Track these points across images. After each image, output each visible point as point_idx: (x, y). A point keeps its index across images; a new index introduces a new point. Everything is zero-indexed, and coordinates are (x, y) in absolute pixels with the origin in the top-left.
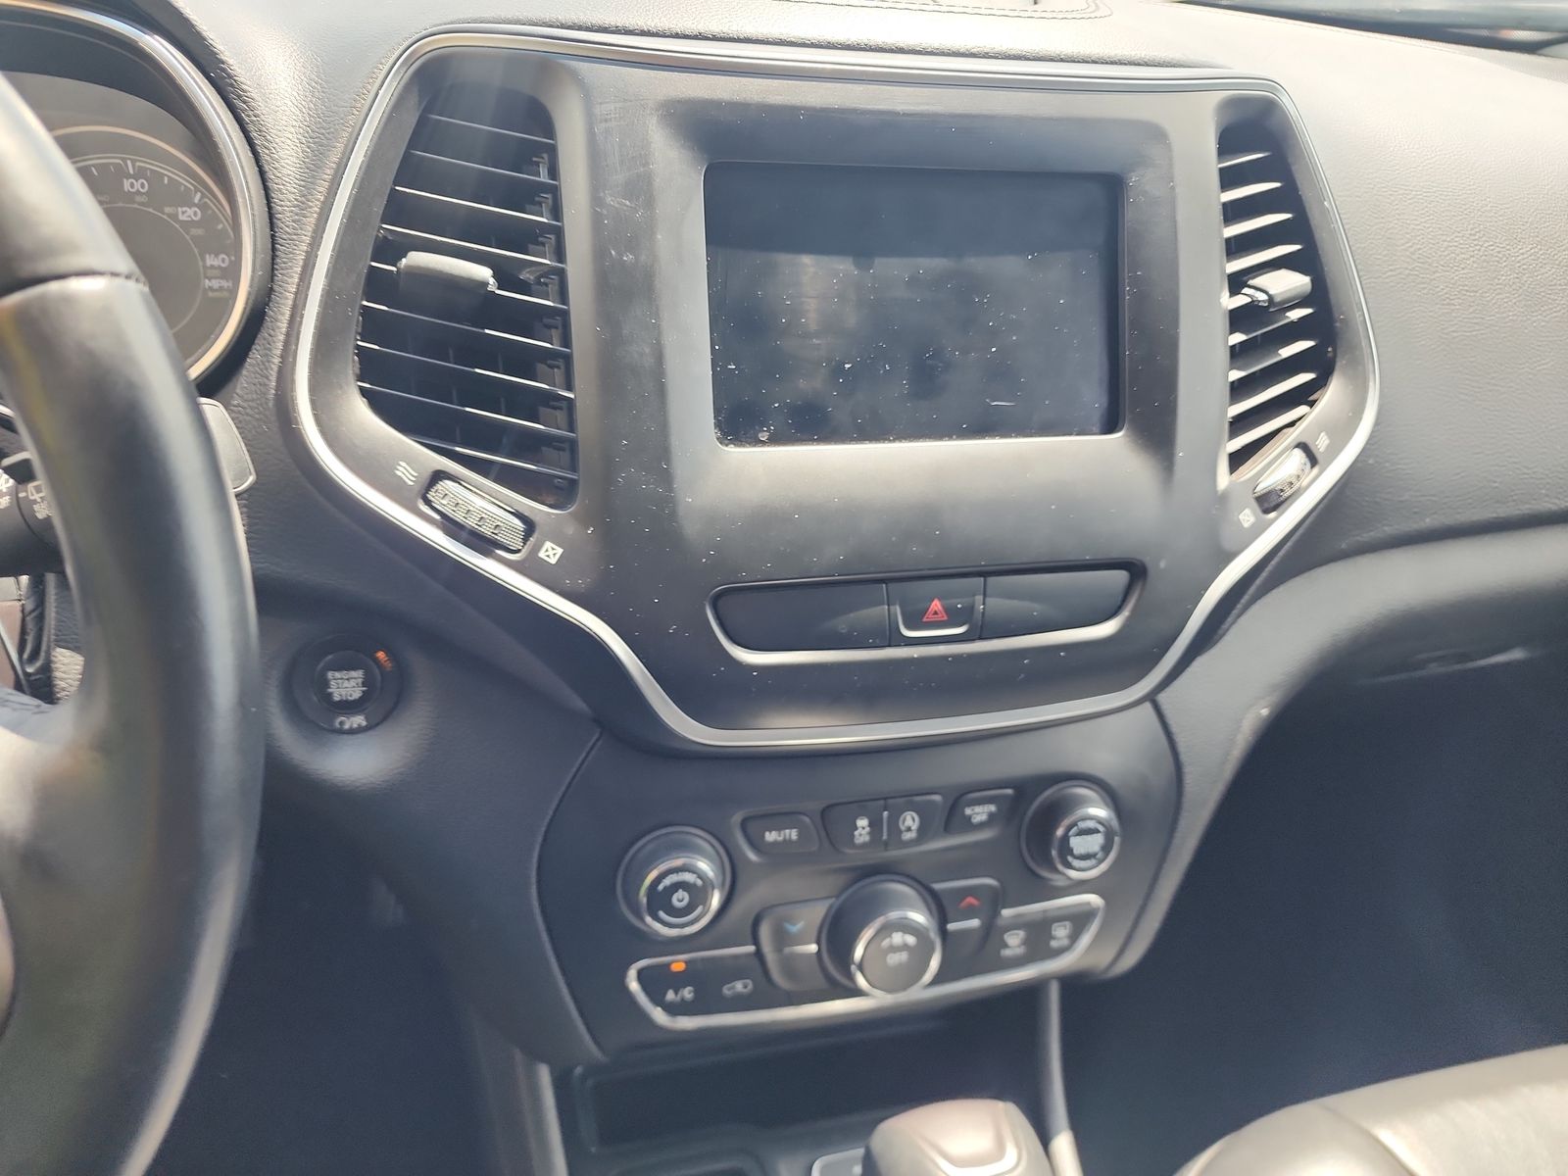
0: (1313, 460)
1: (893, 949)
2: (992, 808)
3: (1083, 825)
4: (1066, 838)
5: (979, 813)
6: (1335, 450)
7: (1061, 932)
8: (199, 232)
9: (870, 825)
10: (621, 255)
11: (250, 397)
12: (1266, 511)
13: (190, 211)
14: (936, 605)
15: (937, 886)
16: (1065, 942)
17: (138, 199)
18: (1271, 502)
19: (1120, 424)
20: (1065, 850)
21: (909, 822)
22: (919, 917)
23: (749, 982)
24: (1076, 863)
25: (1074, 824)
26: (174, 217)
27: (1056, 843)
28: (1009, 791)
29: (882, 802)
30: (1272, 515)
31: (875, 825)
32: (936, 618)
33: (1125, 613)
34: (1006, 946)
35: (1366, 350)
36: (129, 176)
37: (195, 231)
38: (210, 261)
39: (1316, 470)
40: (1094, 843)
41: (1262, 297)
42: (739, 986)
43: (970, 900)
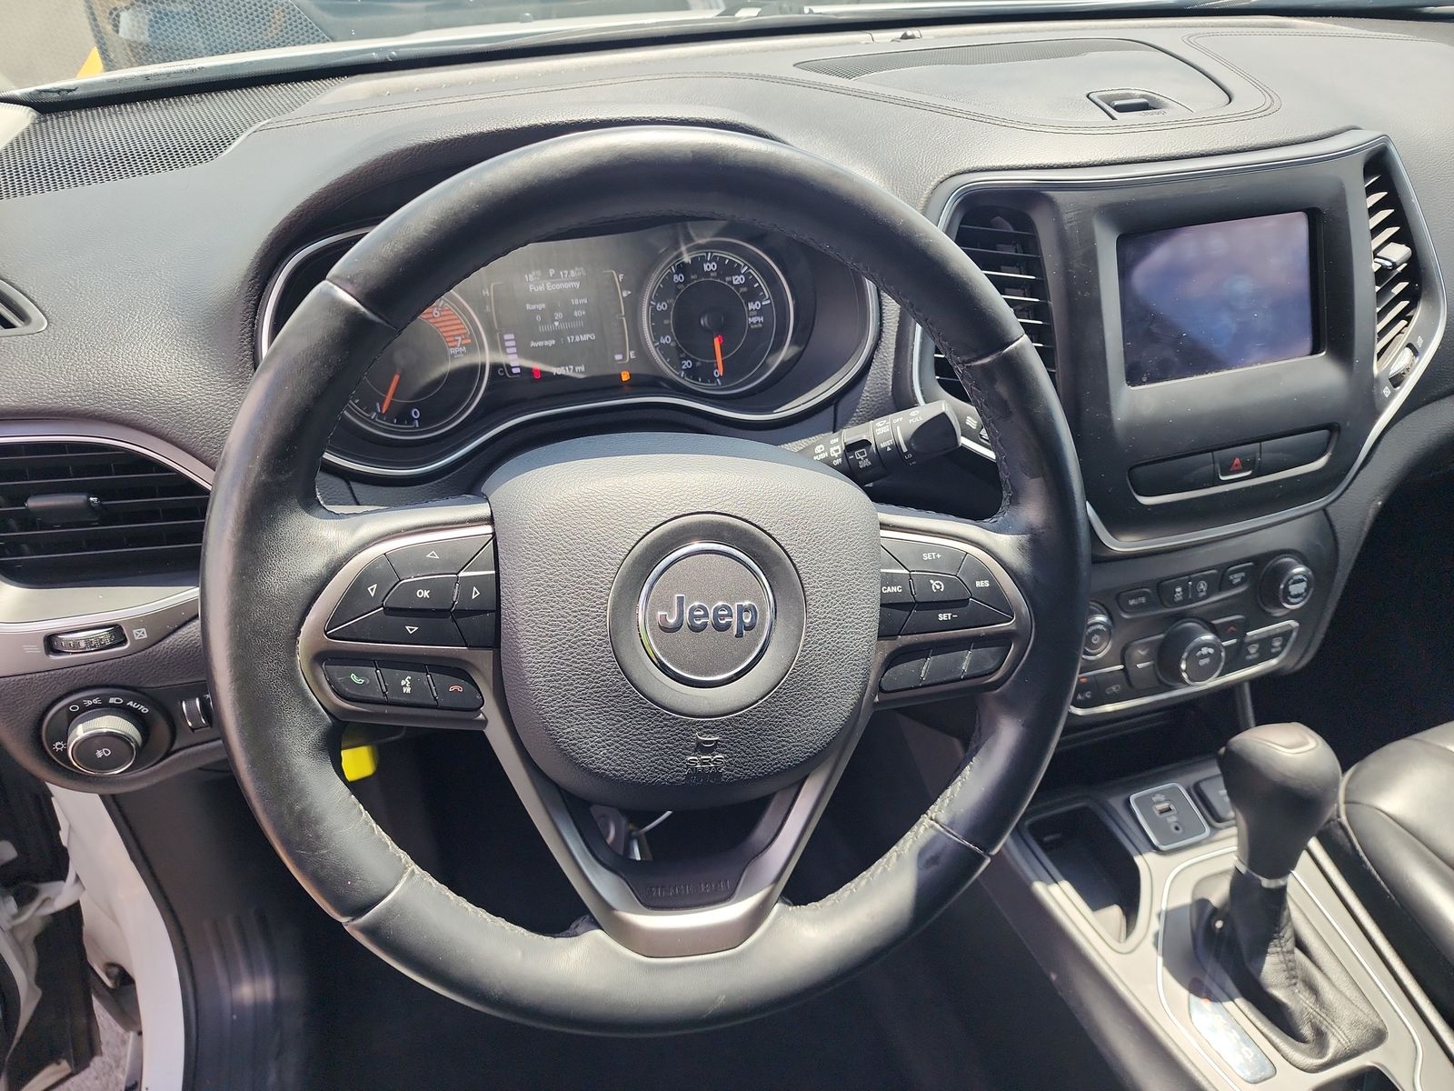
0: (1416, 353)
1: (1203, 657)
2: (1243, 574)
3: (1296, 578)
4: (1286, 587)
5: (1236, 578)
6: (1426, 345)
7: (1277, 643)
8: (745, 289)
9: (1183, 591)
10: (1083, 293)
11: (874, 391)
12: (1395, 386)
13: (739, 278)
14: (1237, 461)
15: (1215, 622)
16: (1279, 649)
17: (712, 274)
18: (1397, 381)
19: (1321, 349)
20: (1286, 592)
21: (1202, 587)
22: (1209, 637)
23: (1119, 686)
24: (1292, 600)
25: (1291, 578)
26: (731, 282)
27: (1281, 593)
28: (1250, 564)
29: (1187, 577)
30: (1398, 388)
31: (1185, 590)
32: (1237, 468)
33: (1329, 454)
34: (1249, 654)
35: (1438, 283)
36: (706, 261)
37: (741, 290)
38: (751, 306)
39: (1418, 358)
40: (1300, 588)
41: (1388, 264)
42: (1114, 688)
43: (1232, 628)
